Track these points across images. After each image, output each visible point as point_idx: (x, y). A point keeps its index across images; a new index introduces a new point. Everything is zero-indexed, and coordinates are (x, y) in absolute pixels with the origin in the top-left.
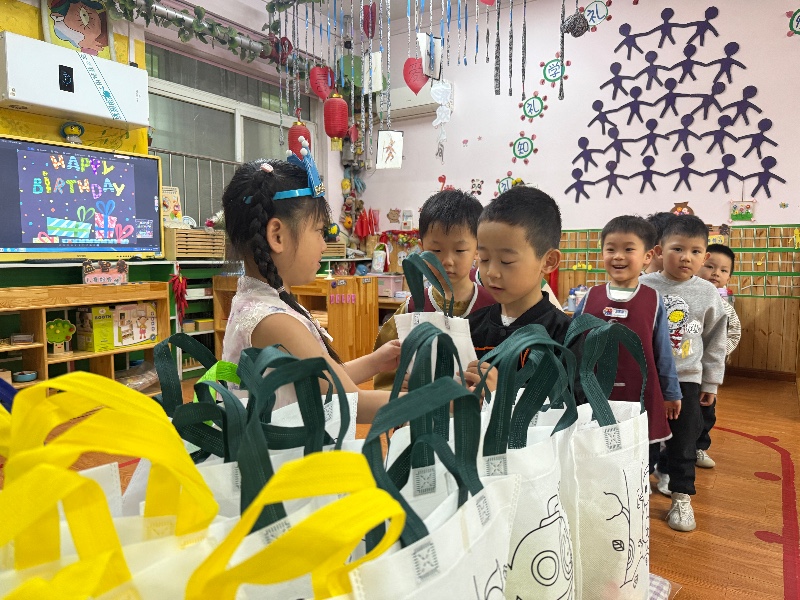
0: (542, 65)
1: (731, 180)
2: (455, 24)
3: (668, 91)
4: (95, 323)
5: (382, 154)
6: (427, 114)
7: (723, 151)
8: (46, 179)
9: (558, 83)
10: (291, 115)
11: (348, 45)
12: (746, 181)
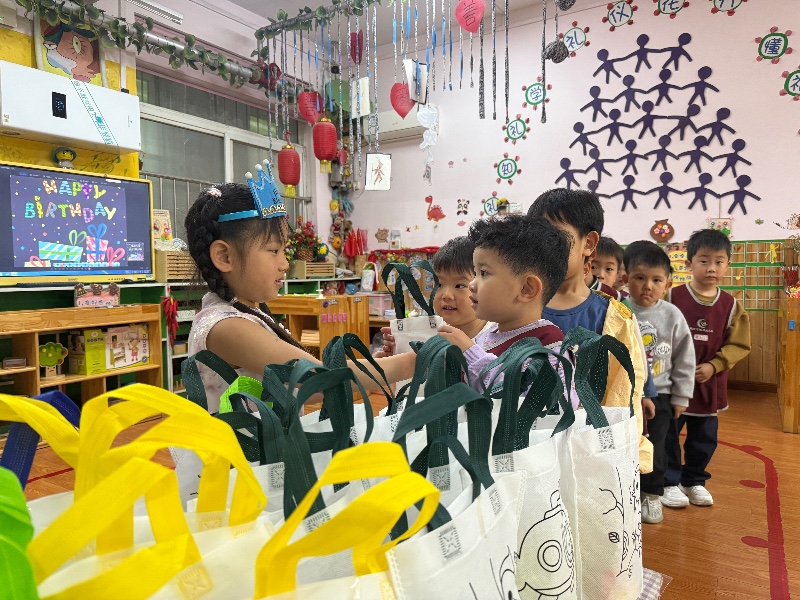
0: (524, 89)
1: (709, 198)
2: (440, 50)
3: (645, 113)
4: (88, 346)
5: (370, 176)
6: (414, 137)
7: (700, 171)
8: (38, 204)
9: (540, 106)
10: (281, 138)
11: (335, 70)
12: (723, 199)
